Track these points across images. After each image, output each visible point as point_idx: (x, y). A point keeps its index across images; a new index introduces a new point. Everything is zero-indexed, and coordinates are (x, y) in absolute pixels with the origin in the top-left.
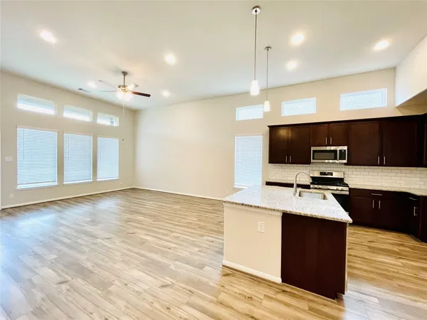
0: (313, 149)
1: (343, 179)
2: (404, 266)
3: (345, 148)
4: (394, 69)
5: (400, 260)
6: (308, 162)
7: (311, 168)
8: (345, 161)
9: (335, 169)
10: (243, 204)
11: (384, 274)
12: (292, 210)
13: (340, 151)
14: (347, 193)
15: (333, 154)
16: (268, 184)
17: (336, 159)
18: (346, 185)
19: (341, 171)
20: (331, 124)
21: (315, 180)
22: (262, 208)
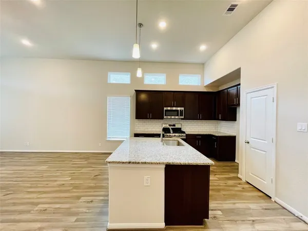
0: (165, 109)
1: (181, 128)
2: (220, 179)
3: (183, 109)
4: (203, 64)
5: (216, 176)
6: (162, 118)
7: (163, 122)
8: (183, 117)
9: (177, 122)
10: (130, 163)
11: (215, 189)
12: (174, 162)
13: (180, 110)
14: (185, 138)
15: (176, 112)
16: (137, 135)
17: (178, 116)
18: (184, 132)
19: (179, 123)
20: (176, 93)
21: (166, 130)
22: (149, 163)
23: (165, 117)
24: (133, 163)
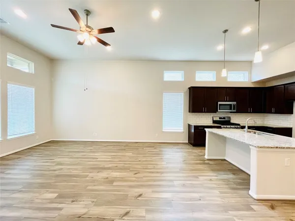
0: (219, 103)
4: (251, 62)
8: (235, 111)
13: (233, 104)
15: (230, 106)
17: (231, 109)
20: (228, 89)
23: (219, 110)
24: (280, 148)
